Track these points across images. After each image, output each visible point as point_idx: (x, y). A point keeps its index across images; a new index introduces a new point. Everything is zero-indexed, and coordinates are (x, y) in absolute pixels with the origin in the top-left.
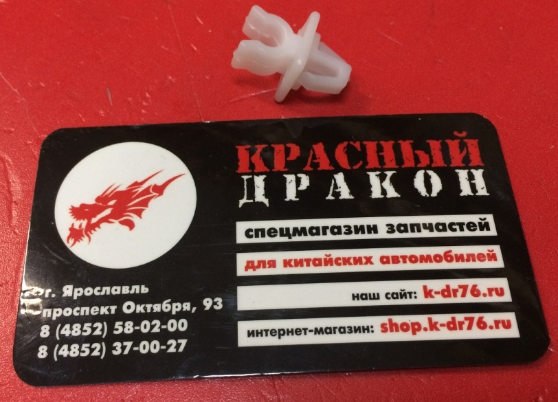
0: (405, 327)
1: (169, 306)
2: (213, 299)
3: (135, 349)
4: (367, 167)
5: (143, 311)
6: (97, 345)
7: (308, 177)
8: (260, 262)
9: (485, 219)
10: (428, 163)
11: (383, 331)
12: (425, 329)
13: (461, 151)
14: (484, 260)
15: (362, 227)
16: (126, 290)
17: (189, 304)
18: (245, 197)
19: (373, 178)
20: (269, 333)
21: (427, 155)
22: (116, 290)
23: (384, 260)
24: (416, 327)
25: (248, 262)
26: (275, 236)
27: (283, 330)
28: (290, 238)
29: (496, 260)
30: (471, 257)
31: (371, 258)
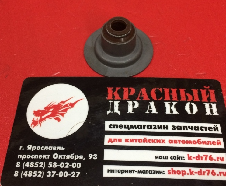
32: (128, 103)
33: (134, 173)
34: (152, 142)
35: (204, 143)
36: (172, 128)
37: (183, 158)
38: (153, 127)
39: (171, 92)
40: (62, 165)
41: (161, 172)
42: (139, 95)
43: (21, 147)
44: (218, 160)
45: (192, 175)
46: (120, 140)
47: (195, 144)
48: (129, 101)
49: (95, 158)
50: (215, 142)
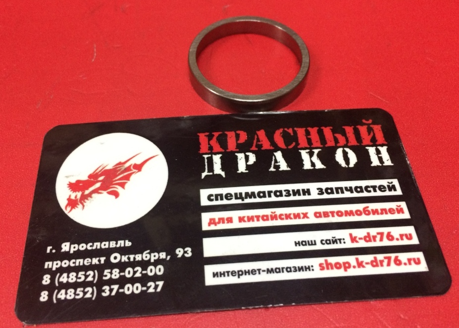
0: (338, 266)
1: (148, 256)
2: (184, 249)
3: (121, 291)
4: (299, 147)
5: (127, 260)
6: (89, 289)
7: (254, 155)
8: (220, 219)
9: (392, 183)
10: (345, 143)
11: (321, 269)
12: (354, 267)
13: (369, 134)
14: (394, 213)
15: (298, 191)
16: (113, 244)
17: (164, 254)
18: (206, 170)
19: (304, 154)
20: (230, 273)
21: (344, 138)
22: (105, 245)
23: (317, 215)
24: (347, 265)
25: (211, 220)
26: (231, 199)
27: (241, 271)
28: (243, 200)
29: (403, 212)
30: (384, 211)
31: (307, 213)
32: (237, 156)
33: (259, 273)
34: (287, 219)
35: (375, 212)
36: (317, 191)
37: (342, 241)
38: (284, 193)
39: (308, 133)
40: (129, 272)
41: (308, 268)
42: (255, 142)
43: (49, 248)
44: (402, 239)
45: (361, 269)
46: (230, 220)
47: (360, 214)
48: (238, 152)
49: (188, 254)
50: (394, 210)
